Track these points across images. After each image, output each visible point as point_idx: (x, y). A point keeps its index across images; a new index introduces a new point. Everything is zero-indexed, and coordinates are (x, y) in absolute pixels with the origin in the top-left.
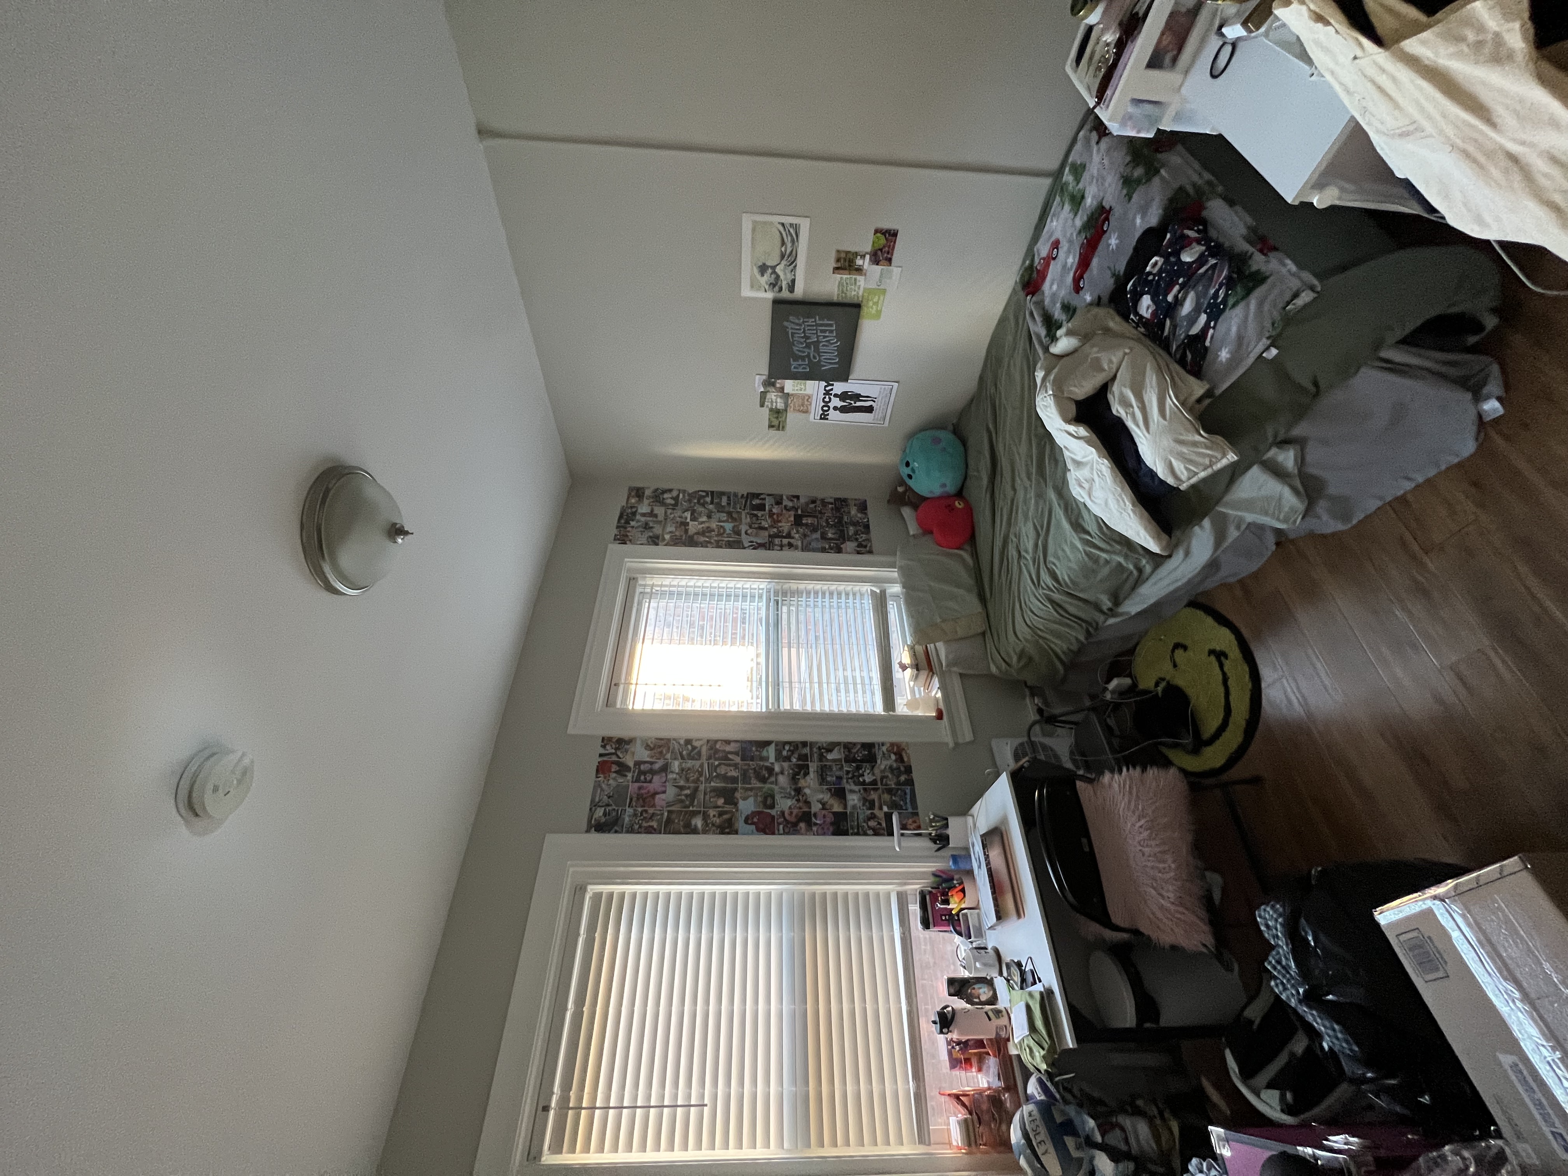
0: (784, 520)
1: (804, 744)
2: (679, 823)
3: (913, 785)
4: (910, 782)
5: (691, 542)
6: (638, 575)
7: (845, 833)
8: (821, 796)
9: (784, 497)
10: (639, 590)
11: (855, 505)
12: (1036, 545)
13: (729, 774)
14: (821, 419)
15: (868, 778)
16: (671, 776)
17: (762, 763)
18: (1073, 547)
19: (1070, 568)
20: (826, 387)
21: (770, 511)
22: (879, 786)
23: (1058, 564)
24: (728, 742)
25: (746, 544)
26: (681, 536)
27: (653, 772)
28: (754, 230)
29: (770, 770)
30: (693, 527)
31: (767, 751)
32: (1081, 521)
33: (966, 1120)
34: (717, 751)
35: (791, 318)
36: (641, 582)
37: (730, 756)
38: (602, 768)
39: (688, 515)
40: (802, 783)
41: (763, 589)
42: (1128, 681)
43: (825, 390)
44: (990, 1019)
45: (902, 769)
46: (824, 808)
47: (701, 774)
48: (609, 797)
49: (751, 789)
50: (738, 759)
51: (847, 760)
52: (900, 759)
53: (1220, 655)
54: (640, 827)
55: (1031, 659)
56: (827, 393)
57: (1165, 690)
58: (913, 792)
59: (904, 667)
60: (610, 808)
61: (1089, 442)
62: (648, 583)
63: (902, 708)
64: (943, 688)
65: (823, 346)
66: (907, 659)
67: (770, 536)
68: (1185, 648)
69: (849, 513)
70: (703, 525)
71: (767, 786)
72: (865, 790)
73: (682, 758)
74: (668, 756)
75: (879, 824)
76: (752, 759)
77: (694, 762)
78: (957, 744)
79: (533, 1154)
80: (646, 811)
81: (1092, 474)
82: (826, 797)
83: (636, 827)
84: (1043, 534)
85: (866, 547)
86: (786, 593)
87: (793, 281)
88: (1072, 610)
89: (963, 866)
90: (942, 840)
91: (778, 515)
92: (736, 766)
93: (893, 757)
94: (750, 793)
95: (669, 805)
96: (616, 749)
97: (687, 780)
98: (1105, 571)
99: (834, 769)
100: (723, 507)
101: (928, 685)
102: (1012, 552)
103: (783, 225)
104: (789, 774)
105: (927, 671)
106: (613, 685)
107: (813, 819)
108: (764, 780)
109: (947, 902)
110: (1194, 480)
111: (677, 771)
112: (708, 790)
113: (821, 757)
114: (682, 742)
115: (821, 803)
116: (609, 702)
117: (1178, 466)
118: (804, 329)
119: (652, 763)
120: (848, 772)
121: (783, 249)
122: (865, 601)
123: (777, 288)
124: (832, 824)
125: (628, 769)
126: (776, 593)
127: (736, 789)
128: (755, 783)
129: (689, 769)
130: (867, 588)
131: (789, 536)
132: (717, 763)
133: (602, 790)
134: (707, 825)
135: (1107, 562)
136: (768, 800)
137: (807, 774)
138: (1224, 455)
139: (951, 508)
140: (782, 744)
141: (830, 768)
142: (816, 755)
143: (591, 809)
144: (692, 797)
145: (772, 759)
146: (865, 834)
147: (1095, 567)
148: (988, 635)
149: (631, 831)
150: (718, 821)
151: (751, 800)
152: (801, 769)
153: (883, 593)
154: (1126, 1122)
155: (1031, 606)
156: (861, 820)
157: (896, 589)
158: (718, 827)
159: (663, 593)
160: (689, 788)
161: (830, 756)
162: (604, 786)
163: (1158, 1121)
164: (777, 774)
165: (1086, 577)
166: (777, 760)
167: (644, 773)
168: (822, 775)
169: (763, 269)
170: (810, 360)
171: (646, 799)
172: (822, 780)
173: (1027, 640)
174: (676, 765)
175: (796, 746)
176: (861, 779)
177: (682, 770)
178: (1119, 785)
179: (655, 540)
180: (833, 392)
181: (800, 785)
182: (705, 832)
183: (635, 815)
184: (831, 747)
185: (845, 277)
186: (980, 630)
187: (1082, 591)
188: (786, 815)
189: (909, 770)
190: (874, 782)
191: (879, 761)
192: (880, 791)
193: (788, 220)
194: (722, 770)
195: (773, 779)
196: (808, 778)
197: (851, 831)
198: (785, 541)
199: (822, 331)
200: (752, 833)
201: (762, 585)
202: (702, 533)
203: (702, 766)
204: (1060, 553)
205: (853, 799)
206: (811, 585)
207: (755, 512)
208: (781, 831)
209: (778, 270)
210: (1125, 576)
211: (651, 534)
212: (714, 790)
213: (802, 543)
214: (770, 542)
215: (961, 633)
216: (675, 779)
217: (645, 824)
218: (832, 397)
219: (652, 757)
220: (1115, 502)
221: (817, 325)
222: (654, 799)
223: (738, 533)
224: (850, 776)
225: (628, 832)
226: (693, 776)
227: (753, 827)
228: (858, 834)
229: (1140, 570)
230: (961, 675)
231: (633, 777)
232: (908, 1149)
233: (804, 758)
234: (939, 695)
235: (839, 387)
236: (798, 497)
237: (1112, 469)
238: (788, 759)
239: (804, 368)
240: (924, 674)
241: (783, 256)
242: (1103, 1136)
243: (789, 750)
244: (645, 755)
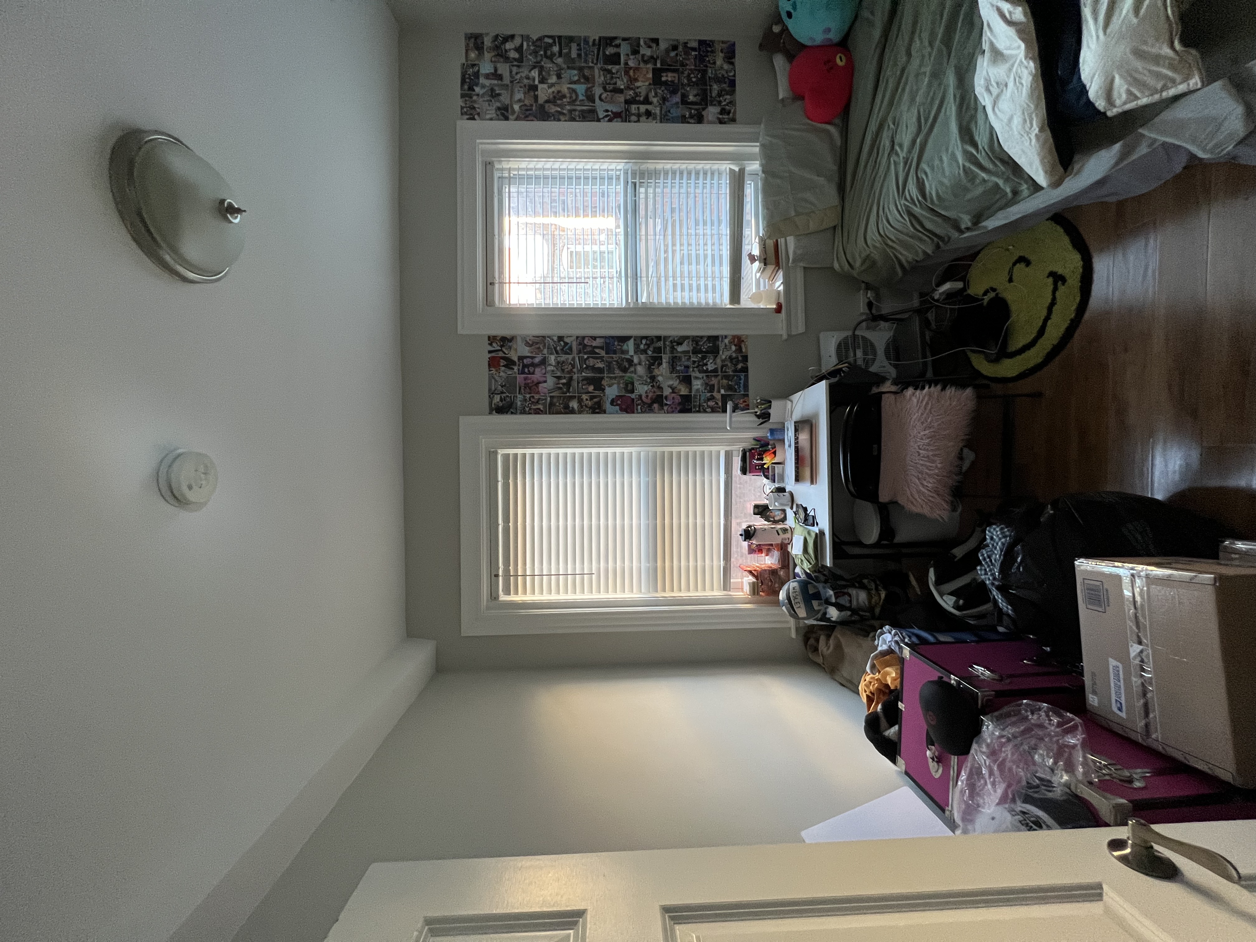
0: (641, 78)
1: (659, 338)
2: (559, 406)
3: (747, 372)
4: (745, 370)
5: (543, 115)
6: (494, 159)
7: (689, 411)
8: (671, 383)
9: (642, 43)
10: (497, 174)
11: (722, 51)
12: (914, 142)
13: (596, 366)
15: (711, 367)
16: (550, 368)
17: (623, 356)
18: (953, 157)
19: (942, 183)
21: (626, 64)
22: (720, 373)
23: (929, 175)
24: (594, 338)
25: (601, 114)
26: (532, 105)
27: (533, 365)
29: (630, 361)
30: (544, 92)
31: (627, 346)
32: (973, 126)
34: (585, 346)
36: (497, 166)
37: (597, 351)
38: (493, 363)
39: (535, 73)
40: (656, 372)
41: (621, 170)
42: (959, 285)
44: (779, 534)
45: (740, 358)
46: (673, 392)
47: (573, 366)
48: (502, 387)
49: (615, 378)
50: (603, 353)
51: (695, 352)
52: (739, 350)
53: (1058, 279)
54: (530, 409)
57: (991, 300)
58: (746, 377)
59: (752, 259)
60: (505, 395)
61: (1021, 32)
62: (504, 166)
63: (746, 302)
64: (786, 283)
66: (756, 252)
67: (627, 102)
68: (1028, 263)
69: (714, 63)
70: (553, 89)
71: (628, 375)
72: (707, 376)
73: (557, 353)
74: (545, 351)
75: (717, 403)
76: (615, 352)
77: (567, 356)
78: (789, 336)
79: (494, 596)
80: (533, 397)
81: (1008, 77)
82: (675, 383)
83: (527, 409)
84: (925, 130)
85: (729, 113)
86: (644, 174)
88: (928, 225)
89: (778, 436)
90: (765, 416)
91: (636, 69)
92: (601, 358)
93: (734, 348)
94: (614, 381)
95: (550, 391)
96: (502, 346)
97: (563, 370)
98: (980, 190)
99: (683, 360)
100: (573, 59)
101: (772, 278)
102: (886, 142)
104: (645, 364)
105: (774, 266)
106: (489, 284)
107: (665, 401)
108: (625, 370)
109: (762, 459)
110: (1128, 107)
111: (554, 363)
112: (581, 379)
113: (673, 349)
114: (555, 339)
115: (671, 388)
116: (489, 301)
117: (1120, 86)
119: (532, 358)
120: (694, 362)
122: (723, 182)
124: (679, 404)
125: (514, 363)
126: (634, 174)
127: (602, 378)
128: (618, 373)
129: (563, 362)
130: (726, 166)
131: (647, 101)
132: (586, 357)
133: (496, 381)
134: (582, 407)
135: (984, 180)
136: (629, 387)
137: (660, 364)
138: (1186, 79)
139: (830, 61)
140: (639, 339)
141: (680, 358)
142: (668, 348)
143: (489, 396)
144: (568, 385)
145: (631, 352)
146: (705, 411)
147: (969, 185)
148: (839, 231)
149: (523, 412)
150: (590, 403)
151: (615, 386)
152: (656, 361)
153: (742, 171)
154: (853, 592)
155: (888, 214)
156: (702, 401)
157: (755, 166)
158: (590, 408)
159: (521, 177)
160: (565, 378)
161: (680, 349)
162: (497, 378)
163: (873, 592)
164: (636, 365)
165: (955, 196)
166: (635, 352)
167: (527, 366)
168: (672, 365)
171: (532, 387)
172: (673, 369)
173: (875, 247)
174: (552, 359)
175: (652, 340)
176: (705, 368)
177: (558, 363)
178: (918, 401)
179: (504, 113)
181: (654, 374)
182: (580, 412)
183: (525, 400)
184: (680, 341)
186: (832, 224)
187: (946, 208)
188: (643, 398)
189: (745, 358)
190: (715, 371)
191: (721, 352)
192: (720, 377)
194: (591, 362)
195: (632, 369)
196: (661, 368)
197: (693, 410)
198: (643, 108)
200: (617, 413)
201: (618, 166)
202: (554, 100)
203: (573, 359)
204: (937, 162)
205: (697, 385)
206: (669, 165)
207: (610, 67)
208: (639, 411)
211: (498, 104)
212: (586, 379)
213: (661, 110)
214: (627, 110)
215: (812, 226)
216: (553, 371)
217: (533, 407)
219: (532, 352)
220: (1020, 120)
222: (538, 387)
223: (590, 98)
224: (696, 365)
225: (521, 413)
226: (568, 368)
227: (618, 407)
228: (699, 412)
229: (1015, 193)
230: (805, 268)
231: (519, 370)
233: (658, 350)
234: (781, 288)
236: (656, 41)
237: (1034, 76)
238: (645, 352)
240: (771, 268)
242: (836, 598)
243: (646, 344)
244: (525, 351)
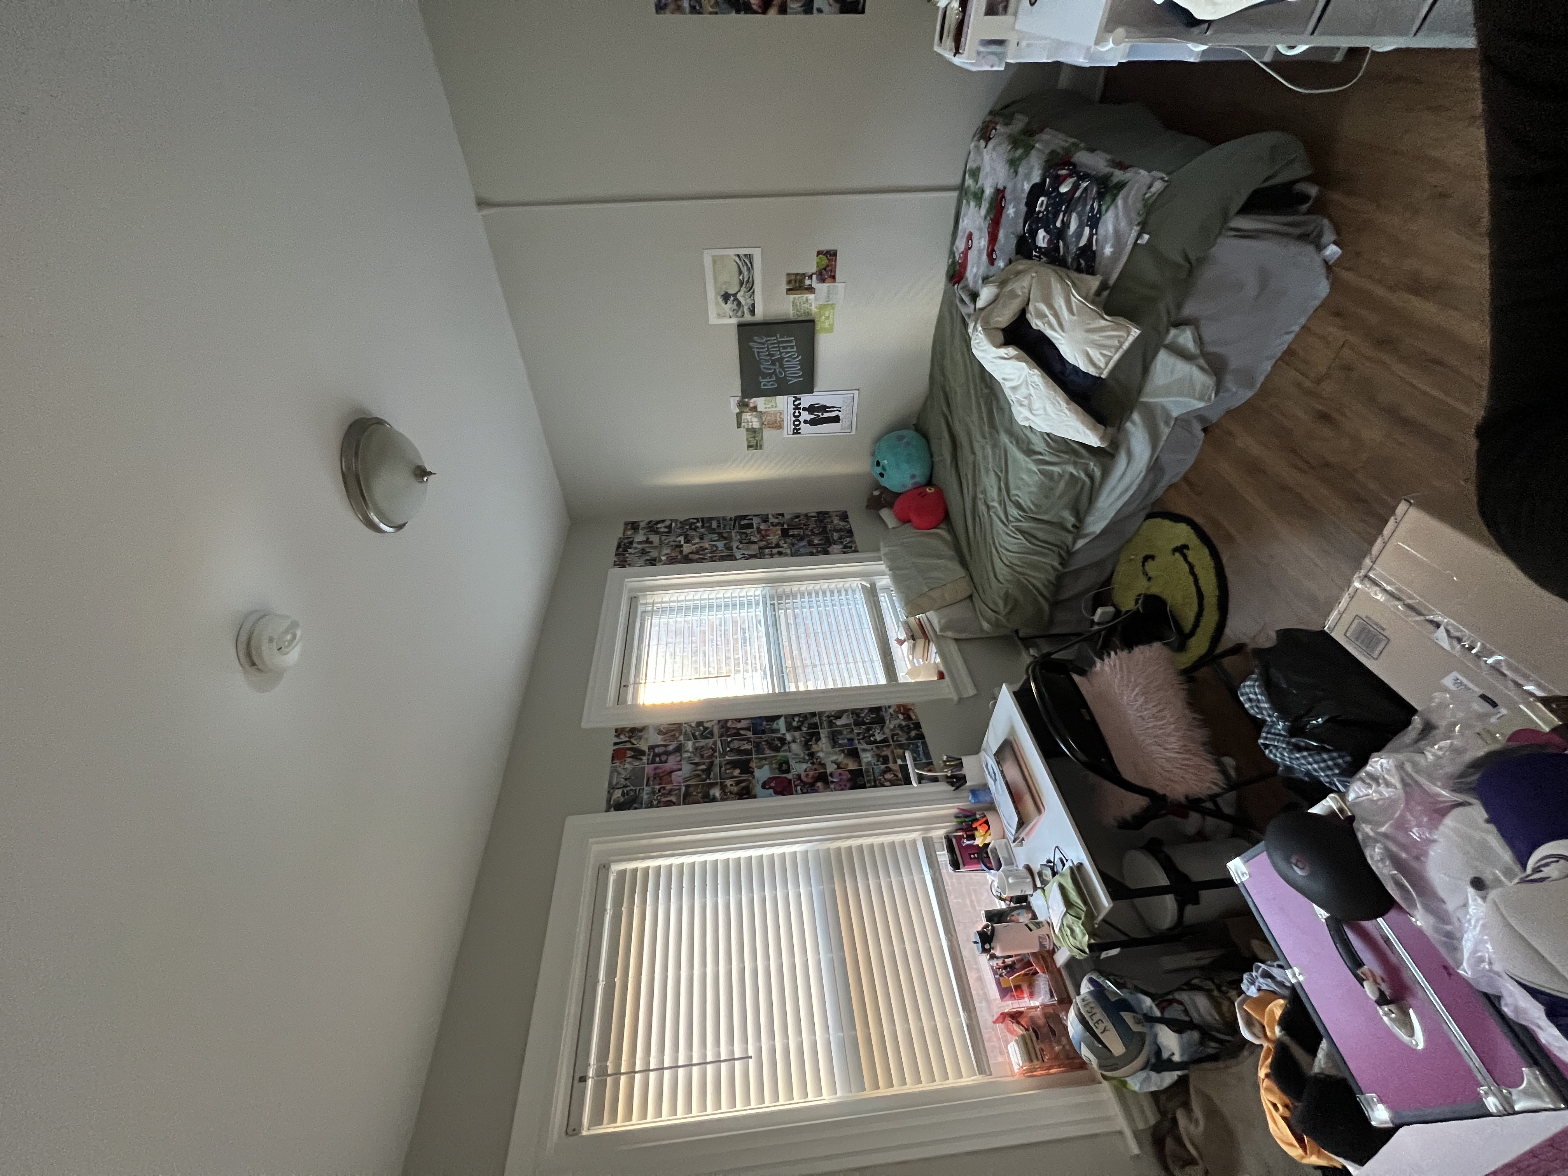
0: (771, 535)
1: (813, 714)
2: (696, 794)
3: (924, 738)
4: (921, 736)
5: (687, 560)
6: (640, 594)
7: (863, 786)
8: (834, 758)
9: (770, 516)
10: (640, 609)
11: (837, 516)
12: (1000, 489)
13: (742, 748)
14: (794, 433)
15: (879, 738)
16: (686, 755)
17: (774, 735)
18: (1030, 471)
19: (1030, 493)
20: (794, 401)
21: (758, 528)
22: (891, 743)
23: (1019, 494)
24: (739, 720)
25: (738, 556)
26: (677, 556)
27: (668, 753)
28: (714, 262)
29: (783, 740)
30: (687, 548)
31: (778, 724)
32: (1032, 447)
33: (1023, 1036)
34: (728, 729)
35: (755, 338)
36: (642, 601)
37: (742, 732)
38: (618, 755)
39: (682, 539)
40: (815, 748)
41: (759, 596)
42: (1111, 609)
43: (794, 405)
44: (1031, 930)
45: (912, 726)
46: (839, 768)
47: (714, 751)
48: (626, 780)
49: (765, 759)
50: (749, 734)
51: (858, 724)
52: (908, 718)
53: (1181, 550)
54: (659, 802)
55: (1016, 601)
56: (796, 407)
57: (1144, 603)
58: (925, 744)
59: (901, 642)
60: (628, 789)
61: (1017, 358)
62: (648, 601)
63: (903, 676)
64: (941, 652)
65: (787, 361)
66: (902, 634)
67: (760, 548)
68: (1152, 557)
69: (832, 522)
70: (697, 546)
71: (781, 754)
72: (877, 747)
73: (695, 738)
74: (682, 738)
75: (896, 776)
76: (763, 732)
77: (707, 741)
78: (961, 700)
79: (572, 1129)
80: (664, 788)
81: (1028, 389)
82: (840, 758)
83: (655, 803)
84: (1002, 476)
85: (851, 547)
86: (781, 597)
87: (753, 305)
88: (1040, 535)
89: (983, 797)
90: (957, 781)
91: (766, 530)
92: (748, 740)
93: (901, 716)
94: (764, 762)
95: (686, 780)
96: (630, 737)
97: (702, 756)
98: (1062, 484)
99: (845, 732)
100: (714, 529)
101: (926, 655)
102: (982, 508)
103: (738, 256)
104: (801, 741)
105: (923, 640)
106: (623, 688)
107: (830, 778)
108: (777, 749)
109: (973, 837)
110: (1111, 364)
111: (691, 750)
112: (724, 763)
113: (831, 724)
114: (694, 725)
115: (836, 763)
116: (620, 699)
117: (1095, 354)
118: (768, 347)
119: (666, 746)
120: (858, 734)
121: (741, 277)
122: (857, 596)
123: (740, 313)
124: (849, 780)
125: (643, 753)
126: (772, 598)
127: (751, 760)
128: (769, 753)
129: (702, 747)
130: (856, 583)
131: (778, 546)
132: (729, 739)
133: (619, 773)
134: (725, 794)
135: (1061, 476)
136: (784, 766)
137: (818, 739)
138: (1129, 334)
139: (924, 495)
140: (792, 717)
141: (840, 733)
142: (825, 723)
143: (609, 792)
144: (708, 771)
145: (783, 730)
146: (883, 785)
147: (1052, 484)
148: (976, 595)
149: (650, 805)
150: (735, 789)
151: (766, 767)
152: (813, 736)
153: (873, 585)
154: (1184, 996)
155: (1005, 545)
156: (877, 774)
157: (885, 581)
158: (737, 794)
159: (664, 610)
160: (704, 764)
161: (839, 722)
162: (620, 769)
164: (789, 743)
165: (1047, 497)
166: (788, 730)
167: (658, 755)
168: (833, 740)
169: (726, 297)
170: (776, 376)
171: (662, 777)
172: (834, 742)
173: (1007, 581)
174: (690, 745)
175: (804, 717)
176: (872, 739)
177: (696, 749)
178: (1111, 668)
179: (652, 562)
180: (801, 406)
181: (813, 750)
182: (723, 800)
183: (654, 793)
184: (839, 715)
185: (797, 296)
186: (968, 594)
187: (1046, 513)
188: (803, 778)
189: (918, 726)
190: (885, 740)
191: (887, 722)
192: (892, 747)
193: (742, 252)
194: (736, 744)
195: (786, 747)
196: (820, 743)
197: (868, 785)
198: (775, 551)
199: (784, 348)
200: (771, 796)
201: (756, 591)
202: (697, 553)
203: (715, 743)
204: (1020, 483)
205: (867, 757)
206: (803, 587)
207: (744, 531)
208: (800, 791)
209: (739, 296)
210: (1080, 485)
211: (648, 558)
212: (729, 762)
213: (791, 550)
214: (760, 553)
215: (948, 598)
216: (690, 757)
217: (664, 799)
218: (801, 411)
219: (665, 741)
220: (1051, 406)
221: (779, 342)
222: (670, 776)
223: (730, 548)
224: (861, 737)
225: (647, 807)
226: (707, 753)
227: (771, 791)
228: (875, 786)
229: (1091, 477)
230: (956, 640)
231: (648, 759)
232: (969, 1079)
233: (815, 726)
234: (938, 660)
235: (807, 400)
236: (783, 515)
237: (1042, 377)
238: (798, 728)
239: (772, 385)
240: (921, 642)
241: (741, 284)
242: (1162, 1011)
243: (799, 721)
244: (659, 740)
